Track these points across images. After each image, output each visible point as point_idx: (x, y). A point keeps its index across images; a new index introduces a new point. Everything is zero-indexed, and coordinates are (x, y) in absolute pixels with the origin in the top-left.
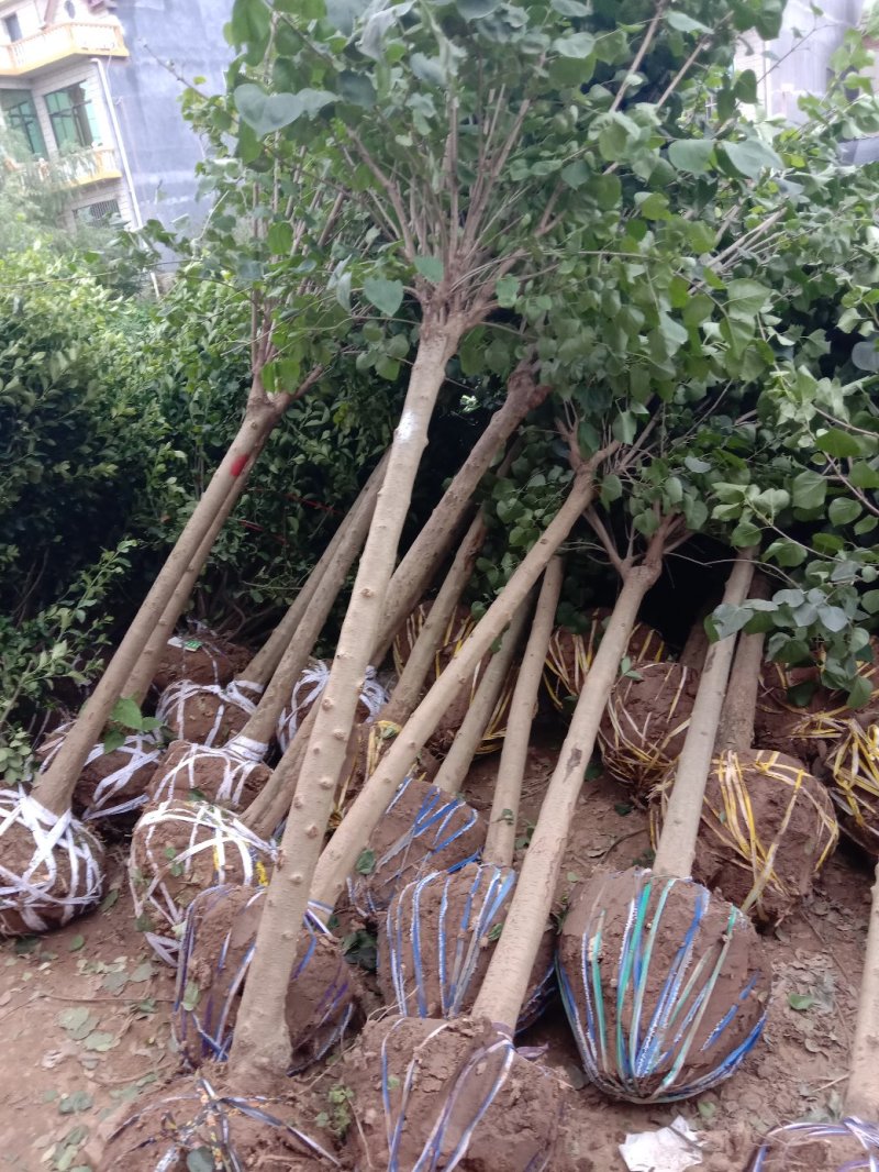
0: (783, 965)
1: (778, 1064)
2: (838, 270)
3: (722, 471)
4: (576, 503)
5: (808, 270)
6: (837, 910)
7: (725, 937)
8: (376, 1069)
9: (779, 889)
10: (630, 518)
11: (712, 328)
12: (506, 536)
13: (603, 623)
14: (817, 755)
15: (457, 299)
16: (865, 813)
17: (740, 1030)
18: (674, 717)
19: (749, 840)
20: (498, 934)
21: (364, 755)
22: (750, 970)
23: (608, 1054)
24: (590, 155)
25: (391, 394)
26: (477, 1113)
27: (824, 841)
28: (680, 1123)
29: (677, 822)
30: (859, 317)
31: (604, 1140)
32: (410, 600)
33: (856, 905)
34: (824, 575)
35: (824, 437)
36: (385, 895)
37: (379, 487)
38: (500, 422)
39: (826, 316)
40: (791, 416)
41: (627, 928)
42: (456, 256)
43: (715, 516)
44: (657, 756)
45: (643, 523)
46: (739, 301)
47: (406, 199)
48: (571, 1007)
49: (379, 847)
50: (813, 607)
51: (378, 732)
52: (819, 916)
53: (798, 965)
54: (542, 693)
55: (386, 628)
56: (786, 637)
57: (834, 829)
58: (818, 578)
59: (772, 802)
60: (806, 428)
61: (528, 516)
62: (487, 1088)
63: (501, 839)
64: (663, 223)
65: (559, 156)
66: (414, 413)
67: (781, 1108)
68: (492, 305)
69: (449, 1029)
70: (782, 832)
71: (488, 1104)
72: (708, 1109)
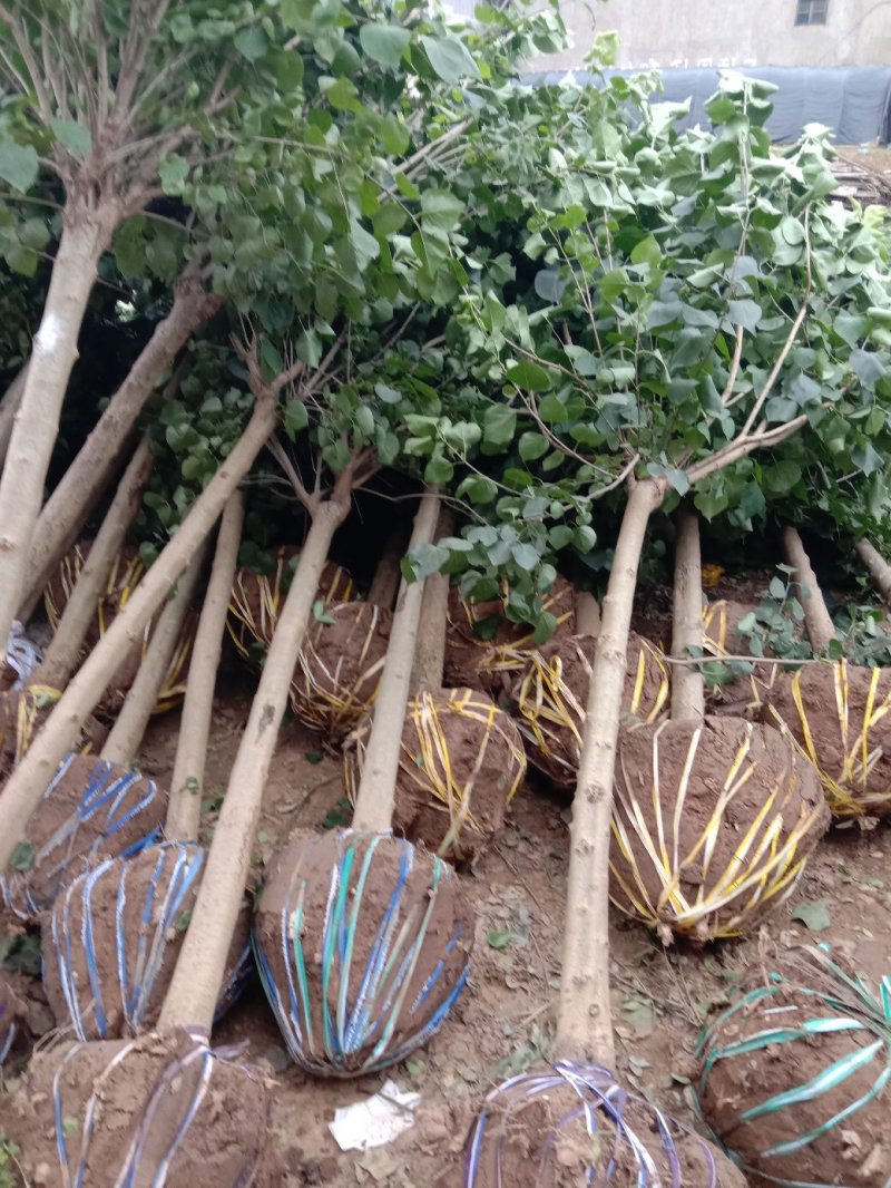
0: (479, 902)
1: (482, 1006)
2: (523, 191)
3: (412, 401)
4: (258, 431)
5: (495, 189)
6: (526, 839)
7: (431, 893)
8: (47, 1114)
9: (475, 828)
10: (317, 449)
11: (403, 243)
12: (177, 467)
13: (291, 563)
14: (502, 686)
15: (109, 181)
16: (550, 742)
17: (448, 984)
18: (366, 658)
19: (445, 782)
20: (187, 923)
21: (13, 729)
22: (456, 921)
23: (315, 1035)
24: (268, 22)
25: (28, 296)
26: (174, 1140)
27: (515, 774)
28: (390, 1087)
29: (376, 773)
30: (544, 243)
31: (312, 1120)
32: (63, 543)
33: (542, 833)
34: (515, 512)
35: (515, 368)
36: (48, 892)
37: (17, 407)
38: (167, 334)
39: (510, 239)
40: (481, 344)
41: (331, 897)
42: (107, 125)
43: (407, 451)
44: (349, 700)
45: (334, 456)
46: (433, 215)
47: (38, 51)
48: (272, 989)
49: (38, 837)
50: (507, 544)
51: (30, 701)
52: (510, 847)
53: (492, 900)
54: (226, 641)
55: (33, 579)
56: (478, 574)
57: (523, 760)
58: (509, 515)
59: (467, 742)
60: (496, 358)
61: (204, 444)
62: (183, 1109)
63: (184, 813)
64: (352, 116)
65: (231, 18)
66: (60, 317)
67: (488, 1052)
68: (154, 193)
69: (136, 1051)
70: (477, 770)
71: (187, 1126)
72: (417, 1068)
